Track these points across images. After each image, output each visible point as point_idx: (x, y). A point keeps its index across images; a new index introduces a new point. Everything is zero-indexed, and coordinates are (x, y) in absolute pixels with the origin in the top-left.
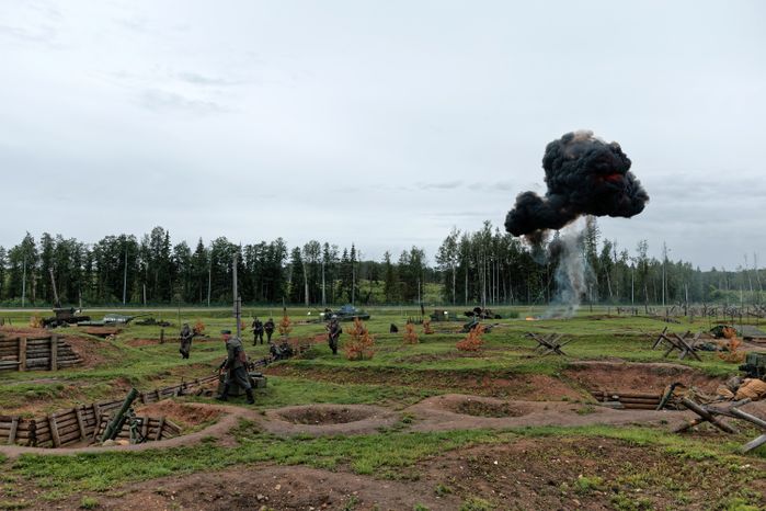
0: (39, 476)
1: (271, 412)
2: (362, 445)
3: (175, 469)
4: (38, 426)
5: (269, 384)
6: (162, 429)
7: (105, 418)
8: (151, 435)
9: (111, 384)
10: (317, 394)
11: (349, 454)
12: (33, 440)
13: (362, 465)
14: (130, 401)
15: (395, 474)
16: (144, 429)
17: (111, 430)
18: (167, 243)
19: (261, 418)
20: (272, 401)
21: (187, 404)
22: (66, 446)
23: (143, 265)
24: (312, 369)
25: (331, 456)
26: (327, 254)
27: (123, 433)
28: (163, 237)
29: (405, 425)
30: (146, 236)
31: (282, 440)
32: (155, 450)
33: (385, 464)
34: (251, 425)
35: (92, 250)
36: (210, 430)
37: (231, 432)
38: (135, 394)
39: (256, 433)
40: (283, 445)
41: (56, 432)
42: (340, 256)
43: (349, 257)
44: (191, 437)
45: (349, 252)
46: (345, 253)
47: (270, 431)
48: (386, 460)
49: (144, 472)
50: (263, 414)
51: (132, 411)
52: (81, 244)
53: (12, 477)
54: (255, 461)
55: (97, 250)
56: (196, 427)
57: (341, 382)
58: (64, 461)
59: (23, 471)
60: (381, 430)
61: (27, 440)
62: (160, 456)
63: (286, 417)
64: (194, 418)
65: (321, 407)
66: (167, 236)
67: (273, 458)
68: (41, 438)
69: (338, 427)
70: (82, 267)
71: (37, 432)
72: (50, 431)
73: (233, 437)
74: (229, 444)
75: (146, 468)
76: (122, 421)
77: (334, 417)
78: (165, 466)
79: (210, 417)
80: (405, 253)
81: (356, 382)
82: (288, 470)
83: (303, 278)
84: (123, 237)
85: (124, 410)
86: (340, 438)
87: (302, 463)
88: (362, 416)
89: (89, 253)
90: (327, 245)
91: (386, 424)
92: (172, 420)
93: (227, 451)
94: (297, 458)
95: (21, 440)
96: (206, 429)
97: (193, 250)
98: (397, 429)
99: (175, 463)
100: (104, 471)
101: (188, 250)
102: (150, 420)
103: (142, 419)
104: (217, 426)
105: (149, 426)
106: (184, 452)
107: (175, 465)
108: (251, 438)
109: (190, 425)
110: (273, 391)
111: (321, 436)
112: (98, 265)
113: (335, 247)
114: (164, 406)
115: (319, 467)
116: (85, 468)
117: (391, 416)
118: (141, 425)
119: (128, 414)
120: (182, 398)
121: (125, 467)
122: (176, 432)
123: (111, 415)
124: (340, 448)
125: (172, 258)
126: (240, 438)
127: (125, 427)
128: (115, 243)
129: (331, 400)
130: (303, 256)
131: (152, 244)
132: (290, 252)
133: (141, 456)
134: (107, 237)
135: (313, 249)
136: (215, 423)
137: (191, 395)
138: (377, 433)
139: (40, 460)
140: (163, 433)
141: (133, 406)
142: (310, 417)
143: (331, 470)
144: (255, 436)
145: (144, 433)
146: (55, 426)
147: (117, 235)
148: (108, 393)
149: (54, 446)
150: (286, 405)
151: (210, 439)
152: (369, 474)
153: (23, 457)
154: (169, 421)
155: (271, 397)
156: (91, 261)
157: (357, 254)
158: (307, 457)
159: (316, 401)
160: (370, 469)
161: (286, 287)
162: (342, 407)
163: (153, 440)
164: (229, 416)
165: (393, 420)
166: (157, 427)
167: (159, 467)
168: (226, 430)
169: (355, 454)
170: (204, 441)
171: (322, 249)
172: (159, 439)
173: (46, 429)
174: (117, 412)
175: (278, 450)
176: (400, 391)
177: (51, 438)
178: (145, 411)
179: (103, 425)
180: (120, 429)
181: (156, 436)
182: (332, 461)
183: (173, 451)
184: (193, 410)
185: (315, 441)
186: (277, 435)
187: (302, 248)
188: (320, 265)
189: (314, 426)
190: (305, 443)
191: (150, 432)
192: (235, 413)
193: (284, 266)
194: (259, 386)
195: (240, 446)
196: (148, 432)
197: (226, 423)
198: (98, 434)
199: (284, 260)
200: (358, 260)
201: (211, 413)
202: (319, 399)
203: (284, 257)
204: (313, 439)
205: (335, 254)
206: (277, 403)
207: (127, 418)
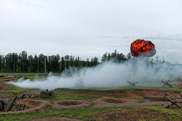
1: (55, 102)
2: (80, 111)
3: (27, 118)
5: (55, 94)
6: (24, 107)
7: (8, 104)
8: (21, 109)
9: (10, 95)
10: (68, 97)
11: (76, 114)
13: (79, 117)
14: (15, 99)
15: (89, 119)
16: (19, 107)
17: (10, 107)
18: (26, 55)
19: (52, 104)
20: (55, 99)
21: (31, 100)
23: (19, 61)
24: (66, 90)
25: (71, 114)
26: (71, 59)
27: (13, 108)
28: (25, 54)
29: (92, 106)
30: (20, 53)
31: (58, 110)
32: (22, 113)
33: (86, 116)
34: (49, 106)
35: (5, 57)
36: (38, 107)
37: (43, 108)
38: (16, 97)
39: (50, 108)
40: (58, 111)
42: (75, 59)
43: (77, 60)
44: (32, 109)
45: (77, 58)
46: (76, 58)
47: (55, 107)
48: (86, 115)
49: (19, 119)
50: (53, 103)
51: (15, 102)
52: (2, 56)
54: (50, 116)
55: (6, 57)
56: (34, 106)
57: (75, 94)
60: (85, 107)
62: (23, 114)
63: (59, 104)
64: (33, 104)
65: (69, 101)
66: (26, 53)
67: (55, 115)
69: (74, 106)
70: (2, 62)
73: (44, 109)
74: (43, 111)
75: (19, 118)
76: (13, 105)
77: (72, 103)
78: (25, 118)
79: (38, 104)
80: (93, 58)
81: (79, 94)
82: (59, 118)
83: (64, 65)
84: (14, 54)
85: (13, 102)
86: (74, 109)
87: (63, 116)
88: (80, 103)
89: (4, 58)
90: (71, 56)
91: (87, 105)
92: (27, 105)
93: (42, 113)
94: (62, 115)
97: (34, 57)
98: (90, 107)
99: (27, 116)
100: (7, 119)
101: (32, 57)
102: (21, 105)
103: (18, 104)
104: (40, 106)
105: (20, 106)
106: (30, 113)
107: (27, 117)
109: (32, 106)
110: (56, 96)
111: (69, 109)
112: (7, 61)
113: (73, 57)
114: (25, 101)
115: (68, 117)
116: (2, 118)
117: (88, 103)
118: (18, 106)
119: (14, 103)
120: (30, 98)
121: (13, 118)
122: (28, 108)
123: (10, 104)
124: (74, 112)
125: (28, 59)
126: (46, 109)
127: (13, 107)
128: (11, 55)
129: (72, 99)
130: (64, 59)
131: (22, 56)
132: (61, 58)
133: (18, 115)
134: (9, 54)
135: (67, 57)
136: (39, 105)
137: (33, 97)
138: (84, 108)
140: (24, 108)
141: (16, 101)
142: (66, 104)
143: (71, 118)
144: (50, 109)
145: (19, 108)
147: (12, 53)
148: (9, 97)
150: (59, 100)
151: (38, 110)
152: (82, 119)
154: (26, 105)
155: (55, 98)
156: (4, 60)
157: (79, 59)
158: (65, 115)
160: (82, 118)
161: (60, 68)
162: (75, 101)
163: (22, 110)
164: (43, 103)
165: (89, 104)
166: (23, 106)
167: (23, 118)
168: (42, 107)
169: (78, 114)
170: (36, 110)
171: (70, 57)
172: (23, 110)
174: (11, 102)
175: (57, 113)
176: (91, 96)
178: (19, 102)
179: (7, 106)
180: (12, 107)
181: (22, 109)
182: (72, 115)
183: (27, 113)
184: (33, 102)
185: (67, 110)
186: (57, 108)
187: (64, 57)
188: (69, 61)
189: (67, 106)
190: (64, 111)
191: (21, 108)
192: (45, 102)
193: (59, 62)
194: (52, 95)
195: (46, 112)
196: (20, 108)
197: (42, 105)
198: (6, 109)
199: (59, 60)
200: (80, 60)
201: (38, 102)
202: (68, 99)
203: (59, 59)
204: (66, 110)
205: (73, 59)
206: (57, 100)
207: (14, 104)
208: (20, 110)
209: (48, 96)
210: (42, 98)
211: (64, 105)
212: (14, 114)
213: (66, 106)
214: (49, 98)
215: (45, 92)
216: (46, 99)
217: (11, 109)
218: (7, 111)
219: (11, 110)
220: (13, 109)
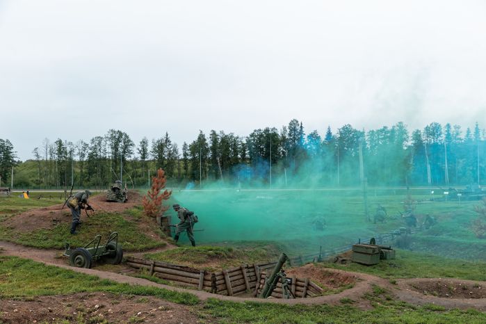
0: (221, 316)
1: (402, 282)
3: (320, 322)
4: (217, 278)
5: (398, 256)
6: (308, 289)
7: (263, 276)
8: (298, 293)
9: (266, 249)
10: (446, 269)
12: (214, 289)
14: (282, 263)
16: (293, 288)
17: (268, 286)
18: (301, 132)
19: (393, 287)
20: (401, 272)
21: (325, 269)
22: (237, 295)
23: (283, 153)
26: (449, 135)
27: (277, 289)
28: (298, 128)
30: (284, 128)
31: (413, 308)
32: (304, 305)
34: (383, 292)
35: (245, 142)
36: (347, 293)
37: (366, 297)
38: (285, 258)
39: (388, 299)
40: (415, 313)
41: (229, 284)
42: (463, 136)
43: (473, 137)
44: (333, 296)
45: (472, 132)
47: (402, 298)
50: (394, 283)
52: (238, 138)
53: (204, 315)
55: (248, 141)
56: (335, 289)
57: (470, 258)
58: (237, 306)
59: (210, 311)
61: (210, 288)
62: (307, 310)
63: (416, 287)
64: (333, 281)
65: (451, 281)
66: (301, 127)
68: (220, 287)
69: (470, 301)
70: (239, 156)
71: (217, 282)
72: (225, 283)
73: (367, 302)
75: (297, 319)
76: (276, 279)
77: (464, 291)
79: (347, 282)
83: (424, 159)
84: (267, 130)
85: (278, 271)
86: (473, 312)
89: (243, 144)
90: (448, 126)
92: (316, 283)
93: (365, 313)
95: (207, 288)
96: (344, 291)
100: (266, 317)
101: (318, 138)
102: (297, 280)
103: (291, 279)
104: (353, 290)
105: (296, 285)
106: (327, 310)
108: (384, 304)
109: (330, 287)
110: (401, 263)
111: (452, 309)
112: (250, 153)
113: (457, 127)
114: (308, 269)
116: (252, 313)
118: (291, 284)
119: (280, 274)
120: (321, 264)
121: (281, 316)
122: (318, 292)
123: (267, 274)
125: (306, 145)
126: (374, 303)
127: (278, 284)
128: (261, 135)
129: (461, 275)
130: (423, 138)
131: (290, 135)
132: (410, 135)
133: (292, 309)
134: (255, 131)
136: (351, 287)
137: (329, 262)
139: (221, 304)
140: (308, 293)
142: (440, 290)
144: (388, 302)
145: (293, 290)
146: (228, 279)
147: (263, 128)
148: (263, 256)
149: (228, 295)
150: (415, 276)
151: (348, 301)
153: (210, 301)
154: (312, 283)
155: (401, 269)
156: (245, 151)
157: (481, 133)
159: (444, 275)
161: (408, 168)
162: (474, 283)
163: (300, 297)
164: (363, 282)
167: (307, 320)
168: (361, 294)
170: (343, 302)
171: (443, 130)
172: (305, 297)
173: (222, 281)
174: (273, 271)
175: (411, 317)
177: (226, 289)
178: (293, 272)
179: (262, 281)
180: (275, 286)
181: (303, 294)
183: (317, 308)
184: (331, 274)
185: (446, 313)
186: (409, 303)
187: (422, 130)
188: (442, 145)
189: (445, 299)
190: (437, 313)
191: (298, 291)
192: (368, 280)
193: (405, 148)
194: (388, 257)
195: (375, 310)
196: (296, 290)
197: (361, 288)
198: (259, 288)
199: (405, 143)
200: (482, 139)
201: (346, 278)
202: (449, 274)
203: (405, 139)
204: (444, 310)
205: (457, 134)
206: (406, 274)
207: (280, 277)
208: (295, 296)
209: (376, 259)
210: (359, 266)
211: (434, 295)
212: (283, 307)
213: (442, 299)
214: (381, 266)
215: (367, 248)
216: (368, 268)
217: (272, 290)
218: (264, 296)
219: (273, 293)
220: (277, 292)
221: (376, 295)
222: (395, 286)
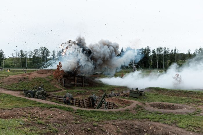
0: (82, 116)
1: (147, 103)
2: (181, 118)
3: (118, 118)
4: (81, 102)
5: (146, 94)
6: (113, 106)
7: (97, 101)
8: (110, 107)
9: (98, 92)
10: (163, 99)
11: (176, 120)
12: (79, 106)
13: (181, 125)
14: (104, 96)
15: (194, 129)
17: (99, 105)
19: (144, 105)
20: (147, 100)
21: (120, 99)
22: (88, 108)
24: (160, 90)
25: (169, 120)
26: (165, 51)
27: (102, 106)
29: (198, 112)
31: (151, 113)
32: (112, 112)
33: (190, 126)
34: (140, 107)
36: (128, 108)
37: (134, 109)
38: (105, 95)
39: (142, 110)
40: (152, 115)
41: (85, 104)
42: (170, 52)
43: (174, 52)
44: (122, 109)
46: (172, 50)
47: (147, 109)
48: (190, 124)
49: (109, 118)
50: (144, 104)
51: (105, 99)
53: (75, 115)
54: (143, 119)
56: (123, 106)
57: (171, 95)
58: (88, 112)
59: (78, 114)
60: (188, 113)
61: (78, 105)
62: (113, 114)
63: (152, 106)
64: (122, 103)
65: (164, 103)
67: (148, 119)
68: (82, 105)
69: (171, 111)
71: (80, 103)
72: (83, 104)
74: (133, 112)
75: (110, 117)
76: (102, 102)
77: (169, 107)
78: (115, 117)
79: (127, 104)
80: (196, 50)
81: (177, 96)
82: (154, 123)
83: (156, 60)
85: (103, 99)
86: (172, 114)
87: (159, 121)
88: (180, 108)
90: (165, 48)
91: (190, 111)
92: (116, 103)
93: (134, 114)
94: (157, 119)
95: (77, 105)
96: (127, 107)
97: (120, 51)
98: (194, 114)
100: (98, 116)
102: (110, 103)
103: (107, 102)
104: (130, 106)
105: (109, 104)
106: (120, 113)
107: (118, 117)
108: (141, 111)
109: (122, 105)
110: (147, 97)
111: (165, 113)
114: (114, 99)
115: (164, 123)
116: (93, 115)
117: (192, 109)
118: (107, 104)
120: (119, 97)
121: (104, 116)
122: (117, 107)
123: (99, 101)
124: (172, 118)
126: (137, 111)
127: (103, 104)
129: (168, 101)
130: (156, 52)
132: (151, 51)
133: (108, 113)
135: (160, 50)
136: (129, 105)
137: (121, 96)
138: (187, 115)
139: (82, 111)
140: (114, 107)
141: (105, 98)
142: (160, 106)
143: (169, 125)
144: (142, 111)
145: (108, 106)
146: (85, 102)
148: (98, 94)
149: (85, 108)
150: (152, 102)
151: (128, 110)
152: (184, 128)
153: (78, 110)
155: (147, 99)
157: (176, 51)
158: (160, 120)
159: (162, 101)
160: (184, 126)
161: (150, 63)
162: (172, 104)
163: (111, 109)
164: (133, 104)
165: (193, 111)
166: (112, 105)
167: (113, 117)
168: (133, 108)
169: (178, 121)
170: (126, 110)
171: (163, 49)
172: (113, 109)
173: (82, 103)
174: (101, 99)
176: (195, 100)
177: (84, 106)
178: (108, 100)
179: (97, 103)
180: (102, 105)
182: (170, 122)
183: (117, 113)
184: (122, 101)
185: (163, 115)
186: (150, 111)
187: (156, 49)
188: (163, 55)
189: (162, 110)
190: (159, 115)
191: (110, 106)
192: (135, 103)
193: (149, 56)
194: (142, 95)
195: (137, 113)
196: (109, 106)
198: (96, 105)
199: (149, 54)
200: (177, 53)
201: (127, 102)
202: (164, 101)
203: (149, 53)
204: (162, 114)
205: (168, 51)
206: (149, 101)
207: (103, 101)
208: (109, 108)
209: (138, 95)
210: (132, 98)
211: (158, 108)
212: (105, 112)
213: (161, 110)
214: (140, 98)
215: (135, 91)
216: (135, 98)
217: (101, 106)
218: (98, 108)
219: (101, 107)
220: (102, 107)
221: (138, 108)
222: (145, 105)
